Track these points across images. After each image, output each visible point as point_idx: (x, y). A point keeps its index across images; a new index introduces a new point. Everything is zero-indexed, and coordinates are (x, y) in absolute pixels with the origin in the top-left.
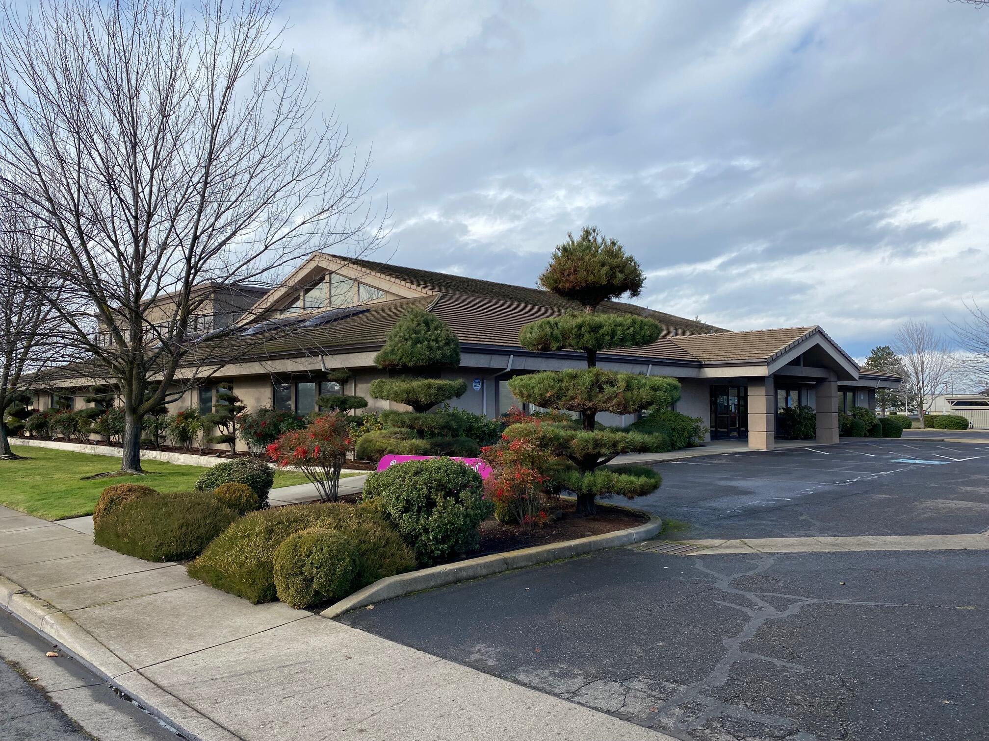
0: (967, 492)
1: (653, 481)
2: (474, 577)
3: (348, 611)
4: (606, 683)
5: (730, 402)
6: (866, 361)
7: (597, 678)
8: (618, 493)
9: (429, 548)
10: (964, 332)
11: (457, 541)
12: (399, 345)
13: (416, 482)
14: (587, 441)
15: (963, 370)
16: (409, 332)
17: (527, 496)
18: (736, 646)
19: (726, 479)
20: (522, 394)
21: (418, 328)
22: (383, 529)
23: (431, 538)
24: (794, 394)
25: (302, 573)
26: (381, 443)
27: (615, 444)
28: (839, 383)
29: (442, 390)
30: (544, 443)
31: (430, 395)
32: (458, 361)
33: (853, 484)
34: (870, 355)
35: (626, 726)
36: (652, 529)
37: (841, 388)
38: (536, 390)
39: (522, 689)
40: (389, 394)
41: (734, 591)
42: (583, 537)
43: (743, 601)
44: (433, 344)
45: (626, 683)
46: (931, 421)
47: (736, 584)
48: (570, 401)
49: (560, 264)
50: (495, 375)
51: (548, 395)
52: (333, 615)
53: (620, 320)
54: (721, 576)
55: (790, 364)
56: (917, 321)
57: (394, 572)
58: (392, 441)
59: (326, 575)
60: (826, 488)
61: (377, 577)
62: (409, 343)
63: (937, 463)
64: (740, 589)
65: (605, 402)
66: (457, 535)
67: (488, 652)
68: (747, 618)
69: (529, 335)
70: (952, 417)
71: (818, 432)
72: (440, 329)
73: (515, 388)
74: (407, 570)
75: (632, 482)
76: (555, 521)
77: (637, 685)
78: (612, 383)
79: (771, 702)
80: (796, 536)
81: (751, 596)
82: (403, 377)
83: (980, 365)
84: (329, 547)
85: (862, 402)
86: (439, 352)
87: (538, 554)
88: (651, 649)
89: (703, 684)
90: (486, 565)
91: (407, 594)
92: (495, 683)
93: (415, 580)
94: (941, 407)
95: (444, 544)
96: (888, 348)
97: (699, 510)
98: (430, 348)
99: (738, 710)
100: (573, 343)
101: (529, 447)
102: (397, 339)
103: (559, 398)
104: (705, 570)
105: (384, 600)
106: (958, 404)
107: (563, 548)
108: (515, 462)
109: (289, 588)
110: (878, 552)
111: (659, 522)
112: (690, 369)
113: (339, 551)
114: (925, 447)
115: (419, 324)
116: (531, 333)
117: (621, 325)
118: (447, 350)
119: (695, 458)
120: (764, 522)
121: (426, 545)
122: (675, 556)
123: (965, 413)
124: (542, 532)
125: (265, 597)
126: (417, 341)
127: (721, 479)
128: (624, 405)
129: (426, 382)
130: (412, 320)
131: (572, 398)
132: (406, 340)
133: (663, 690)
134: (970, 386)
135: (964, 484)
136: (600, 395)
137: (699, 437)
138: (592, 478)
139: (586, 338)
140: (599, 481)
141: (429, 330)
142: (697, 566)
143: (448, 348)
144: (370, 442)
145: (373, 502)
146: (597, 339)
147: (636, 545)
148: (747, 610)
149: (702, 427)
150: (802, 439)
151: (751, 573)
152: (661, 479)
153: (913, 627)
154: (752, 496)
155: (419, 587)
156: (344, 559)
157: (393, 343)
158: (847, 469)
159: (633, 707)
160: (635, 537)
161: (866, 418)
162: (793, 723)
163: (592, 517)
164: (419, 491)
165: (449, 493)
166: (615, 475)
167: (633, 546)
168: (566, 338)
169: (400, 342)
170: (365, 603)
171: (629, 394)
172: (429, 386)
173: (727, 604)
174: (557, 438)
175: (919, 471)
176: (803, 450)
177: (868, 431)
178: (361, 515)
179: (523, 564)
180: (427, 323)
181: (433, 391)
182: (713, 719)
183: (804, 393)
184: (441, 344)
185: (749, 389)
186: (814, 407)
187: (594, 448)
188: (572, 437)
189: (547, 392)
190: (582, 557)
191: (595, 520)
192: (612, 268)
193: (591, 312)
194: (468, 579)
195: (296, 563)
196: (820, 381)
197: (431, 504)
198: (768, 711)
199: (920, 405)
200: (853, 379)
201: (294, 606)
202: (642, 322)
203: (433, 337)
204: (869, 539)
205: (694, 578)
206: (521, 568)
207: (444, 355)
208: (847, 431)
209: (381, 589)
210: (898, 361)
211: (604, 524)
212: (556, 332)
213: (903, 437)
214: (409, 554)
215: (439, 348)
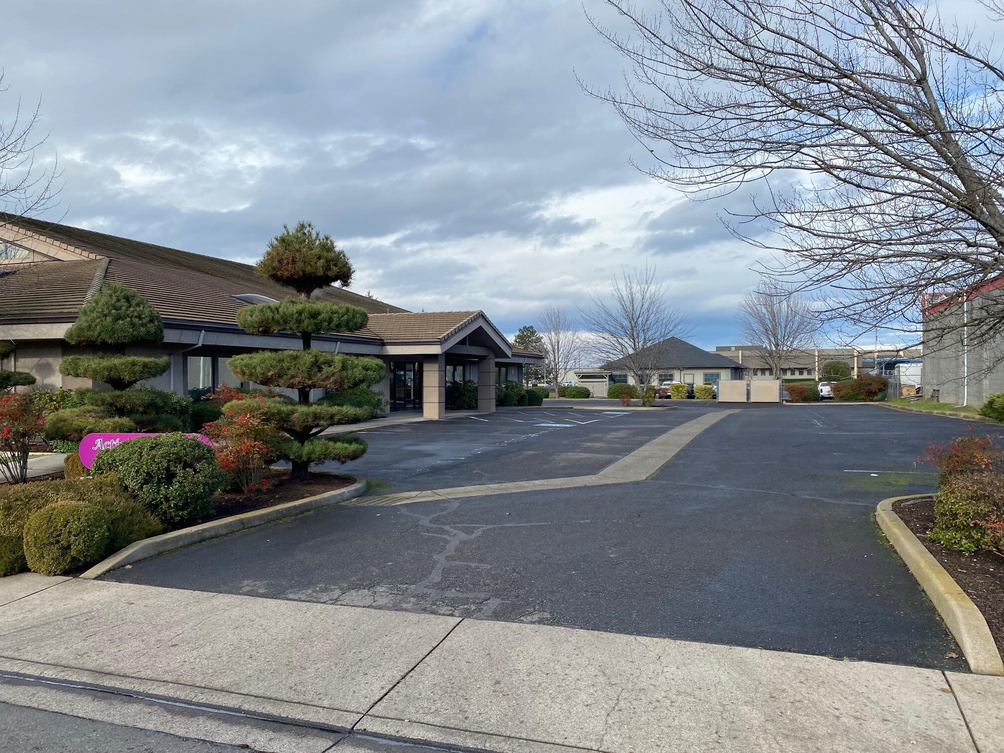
0: (588, 447)
1: (362, 447)
2: (215, 536)
3: (108, 571)
4: (357, 591)
5: (407, 377)
6: (514, 338)
7: (350, 589)
8: (334, 459)
9: (168, 515)
10: (589, 318)
11: (195, 509)
12: (98, 321)
13: (154, 456)
14: (307, 415)
15: (586, 349)
16: (108, 307)
17: (251, 466)
18: (443, 559)
19: (411, 445)
20: (244, 374)
21: (118, 304)
22: (127, 499)
23: (172, 505)
24: (460, 369)
25: (58, 542)
26: (78, 422)
27: (332, 417)
28: (496, 360)
29: (147, 368)
30: (267, 418)
31: (135, 373)
32: (163, 337)
33: (509, 444)
34: (518, 333)
35: (379, 613)
36: (360, 487)
37: (499, 365)
38: (259, 370)
39: (295, 603)
40: (86, 371)
41: (434, 526)
42: (303, 498)
43: (444, 532)
44: (136, 320)
45: (371, 589)
46: (564, 392)
47: (435, 521)
48: (291, 379)
49: (278, 254)
50: (184, 351)
51: (270, 374)
52: (94, 576)
53: (335, 308)
54: (423, 517)
55: (458, 343)
56: (556, 304)
57: (144, 536)
58: (91, 420)
59: (84, 542)
60: (491, 448)
61: (129, 542)
62: (109, 319)
63: (568, 425)
64: (438, 524)
65: (324, 380)
66: (195, 502)
67: (255, 585)
68: (447, 542)
69: (249, 318)
70: (579, 388)
71: (480, 403)
72: (142, 306)
73: (236, 367)
74: (154, 534)
75: (346, 448)
76: (276, 486)
77: (380, 589)
78: (329, 363)
79: (472, 586)
80: (472, 485)
81: (447, 528)
82: (101, 353)
83: (599, 345)
84: (86, 516)
85: (513, 376)
86: (143, 329)
87: (269, 514)
88: (384, 567)
89: (426, 582)
90: (225, 525)
91: (160, 554)
92: (272, 603)
93: (165, 542)
94: (570, 379)
95: (182, 511)
96: (532, 327)
97: (394, 471)
98: (133, 325)
99: (452, 593)
100: (294, 327)
101: (255, 422)
102: (94, 315)
103: (280, 376)
104: (409, 514)
105: (140, 560)
106: (583, 377)
107: (290, 508)
108: (240, 436)
109: (44, 557)
110: (531, 492)
111: (365, 482)
112: (375, 347)
113: (95, 519)
114: (560, 413)
115: (118, 300)
116: (251, 316)
117: (336, 312)
118: (152, 328)
119: (379, 428)
120: (446, 476)
121: (165, 512)
122: (382, 507)
123: (589, 385)
124: (266, 497)
125: (13, 569)
126: (117, 318)
127: (407, 445)
128: (340, 383)
129: (131, 359)
130: (111, 296)
131: (293, 377)
132: (105, 316)
133: (399, 589)
134: (592, 362)
135: (587, 441)
136: (319, 375)
137: (381, 409)
138: (311, 447)
139: (306, 324)
140: (318, 449)
141: (130, 306)
142: (402, 512)
143: (152, 325)
144: (64, 421)
145: (107, 477)
146: (316, 325)
147: (349, 501)
148: (446, 537)
149: (383, 401)
150: (466, 409)
151: (445, 513)
152: (367, 445)
153: (554, 535)
154: (434, 457)
155: (170, 547)
156: (101, 527)
157: (89, 319)
158: (504, 433)
159: (381, 601)
160: (347, 495)
161: (516, 390)
162: (486, 595)
163: (306, 482)
164: (158, 464)
165: (186, 465)
166: (331, 443)
167: (346, 502)
168: (286, 322)
169: (98, 317)
170: (124, 564)
171: (344, 373)
172: (134, 364)
173: (431, 534)
174: (279, 413)
175: (556, 433)
176: (467, 418)
177: (518, 401)
178: (101, 488)
179: (257, 523)
180: (127, 299)
181: (137, 368)
182: (437, 600)
183: (467, 368)
184: (145, 321)
185: (425, 365)
186: (476, 381)
187: (313, 421)
188: (293, 412)
189: (269, 371)
190: (306, 514)
191: (309, 484)
192: (328, 261)
193: (306, 299)
194: (211, 538)
195: (52, 533)
196: (482, 358)
197: (170, 477)
198: (471, 591)
199: (556, 378)
200: (507, 357)
201: (49, 574)
202: (354, 310)
203: (136, 314)
204: (524, 483)
205: (402, 520)
206: (255, 526)
207: (148, 332)
208: (502, 401)
209: (136, 551)
210: (539, 340)
211: (320, 486)
212: (277, 316)
213: (543, 406)
214: (154, 520)
215: (142, 325)
